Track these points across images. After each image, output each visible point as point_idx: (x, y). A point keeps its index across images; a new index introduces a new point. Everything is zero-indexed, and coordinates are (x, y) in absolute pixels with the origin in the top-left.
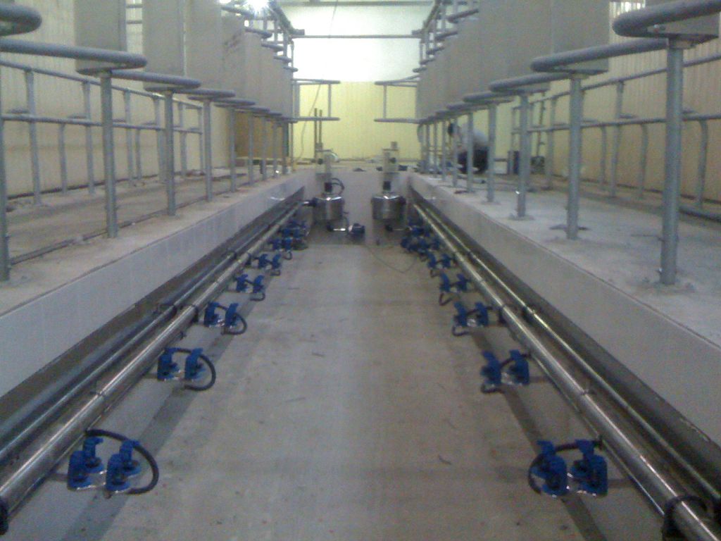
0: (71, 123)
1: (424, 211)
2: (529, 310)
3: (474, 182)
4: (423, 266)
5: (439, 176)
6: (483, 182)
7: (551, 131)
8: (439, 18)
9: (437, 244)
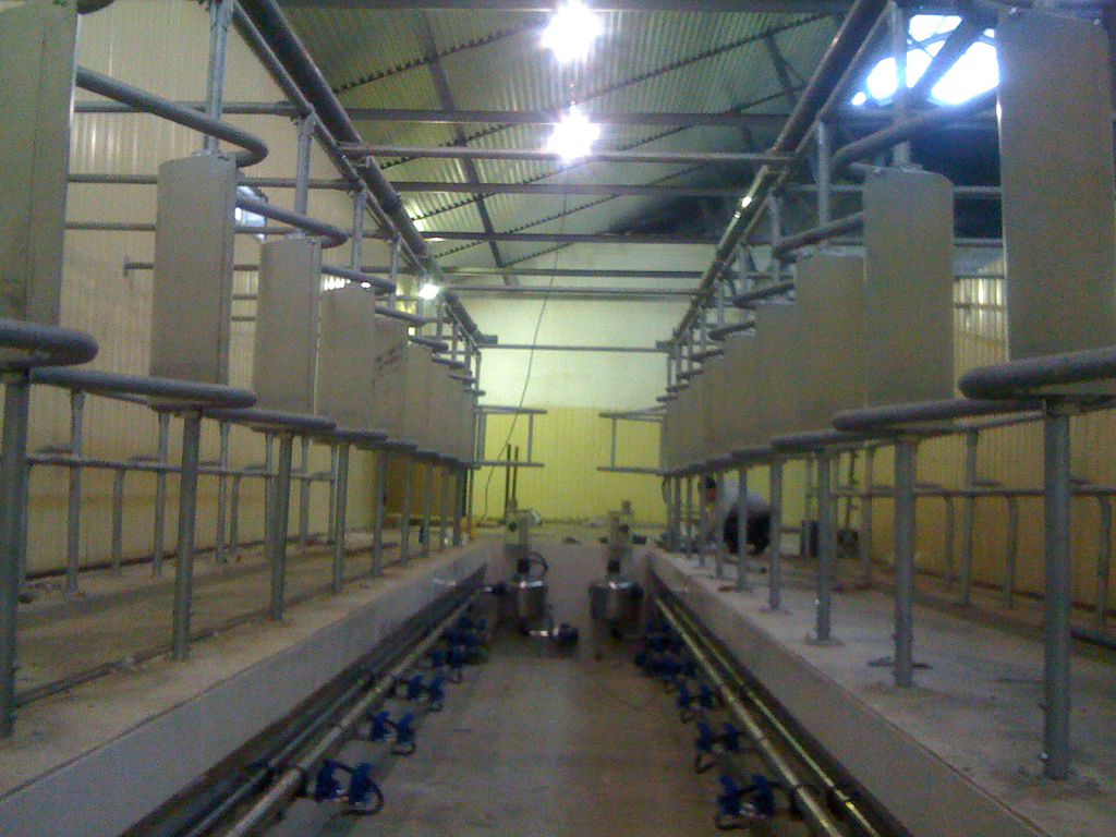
0: (137, 468)
1: (673, 612)
2: (839, 793)
3: (749, 569)
4: (670, 700)
5: (695, 556)
6: (764, 571)
7: (869, 497)
8: (696, 326)
9: (692, 667)
